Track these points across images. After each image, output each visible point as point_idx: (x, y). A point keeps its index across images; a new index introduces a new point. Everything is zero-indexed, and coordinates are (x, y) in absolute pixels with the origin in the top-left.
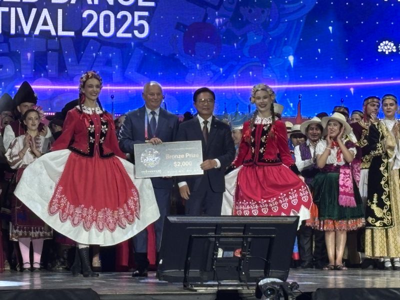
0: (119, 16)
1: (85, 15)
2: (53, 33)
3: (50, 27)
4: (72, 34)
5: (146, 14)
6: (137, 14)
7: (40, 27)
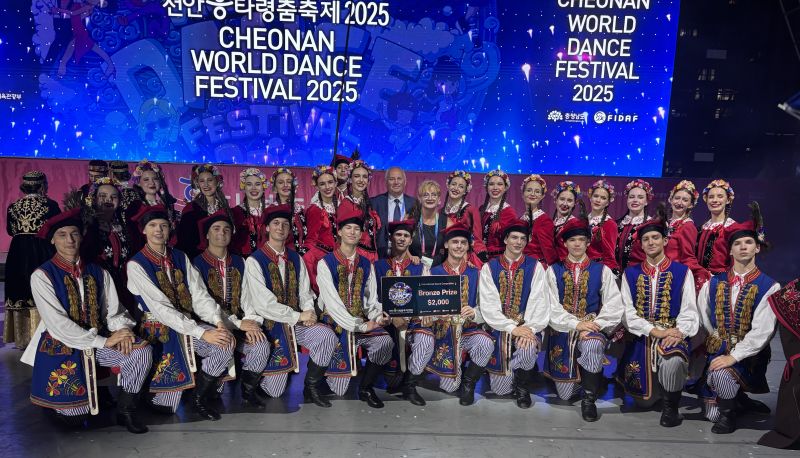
0: (335, 85)
1: (309, 84)
2: (286, 98)
3: (283, 93)
4: (299, 98)
5: (355, 83)
6: (348, 83)
7: (275, 93)
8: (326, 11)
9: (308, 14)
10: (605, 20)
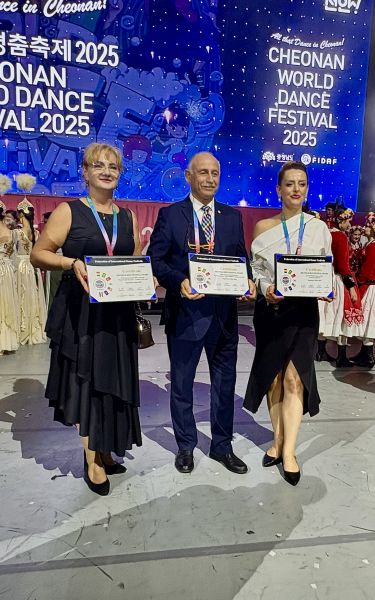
0: (67, 118)
1: (42, 116)
2: (18, 128)
3: (16, 124)
4: (33, 130)
5: (88, 118)
6: (80, 118)
7: (8, 124)
8: (57, 48)
9: (39, 50)
10: (309, 77)
